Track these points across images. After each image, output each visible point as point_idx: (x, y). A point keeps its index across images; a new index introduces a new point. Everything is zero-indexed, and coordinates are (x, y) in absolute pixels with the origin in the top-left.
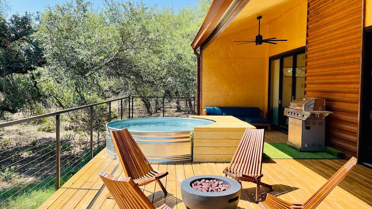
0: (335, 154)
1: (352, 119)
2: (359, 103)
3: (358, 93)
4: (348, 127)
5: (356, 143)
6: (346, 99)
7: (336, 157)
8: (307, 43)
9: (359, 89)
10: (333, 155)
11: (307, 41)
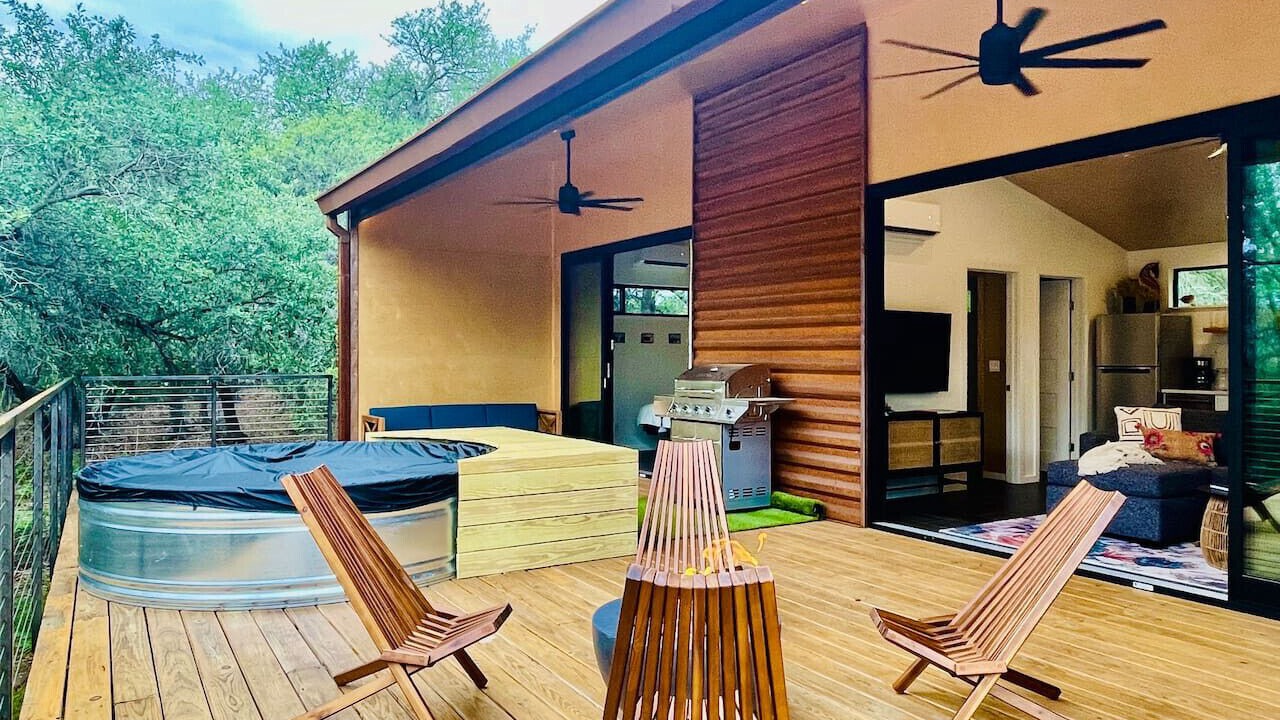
0: (807, 509)
1: (843, 416)
2: (863, 373)
3: (859, 348)
4: (830, 436)
5: (859, 475)
6: (823, 364)
7: (811, 518)
8: (695, 218)
9: (859, 337)
10: (801, 512)
11: (695, 213)
